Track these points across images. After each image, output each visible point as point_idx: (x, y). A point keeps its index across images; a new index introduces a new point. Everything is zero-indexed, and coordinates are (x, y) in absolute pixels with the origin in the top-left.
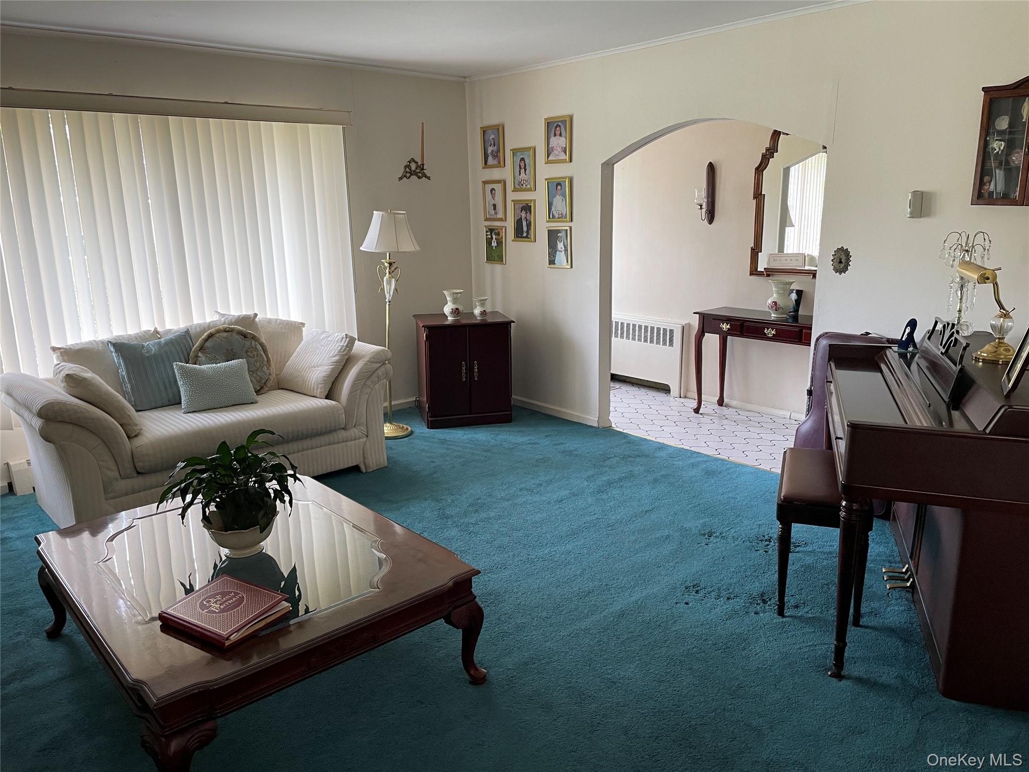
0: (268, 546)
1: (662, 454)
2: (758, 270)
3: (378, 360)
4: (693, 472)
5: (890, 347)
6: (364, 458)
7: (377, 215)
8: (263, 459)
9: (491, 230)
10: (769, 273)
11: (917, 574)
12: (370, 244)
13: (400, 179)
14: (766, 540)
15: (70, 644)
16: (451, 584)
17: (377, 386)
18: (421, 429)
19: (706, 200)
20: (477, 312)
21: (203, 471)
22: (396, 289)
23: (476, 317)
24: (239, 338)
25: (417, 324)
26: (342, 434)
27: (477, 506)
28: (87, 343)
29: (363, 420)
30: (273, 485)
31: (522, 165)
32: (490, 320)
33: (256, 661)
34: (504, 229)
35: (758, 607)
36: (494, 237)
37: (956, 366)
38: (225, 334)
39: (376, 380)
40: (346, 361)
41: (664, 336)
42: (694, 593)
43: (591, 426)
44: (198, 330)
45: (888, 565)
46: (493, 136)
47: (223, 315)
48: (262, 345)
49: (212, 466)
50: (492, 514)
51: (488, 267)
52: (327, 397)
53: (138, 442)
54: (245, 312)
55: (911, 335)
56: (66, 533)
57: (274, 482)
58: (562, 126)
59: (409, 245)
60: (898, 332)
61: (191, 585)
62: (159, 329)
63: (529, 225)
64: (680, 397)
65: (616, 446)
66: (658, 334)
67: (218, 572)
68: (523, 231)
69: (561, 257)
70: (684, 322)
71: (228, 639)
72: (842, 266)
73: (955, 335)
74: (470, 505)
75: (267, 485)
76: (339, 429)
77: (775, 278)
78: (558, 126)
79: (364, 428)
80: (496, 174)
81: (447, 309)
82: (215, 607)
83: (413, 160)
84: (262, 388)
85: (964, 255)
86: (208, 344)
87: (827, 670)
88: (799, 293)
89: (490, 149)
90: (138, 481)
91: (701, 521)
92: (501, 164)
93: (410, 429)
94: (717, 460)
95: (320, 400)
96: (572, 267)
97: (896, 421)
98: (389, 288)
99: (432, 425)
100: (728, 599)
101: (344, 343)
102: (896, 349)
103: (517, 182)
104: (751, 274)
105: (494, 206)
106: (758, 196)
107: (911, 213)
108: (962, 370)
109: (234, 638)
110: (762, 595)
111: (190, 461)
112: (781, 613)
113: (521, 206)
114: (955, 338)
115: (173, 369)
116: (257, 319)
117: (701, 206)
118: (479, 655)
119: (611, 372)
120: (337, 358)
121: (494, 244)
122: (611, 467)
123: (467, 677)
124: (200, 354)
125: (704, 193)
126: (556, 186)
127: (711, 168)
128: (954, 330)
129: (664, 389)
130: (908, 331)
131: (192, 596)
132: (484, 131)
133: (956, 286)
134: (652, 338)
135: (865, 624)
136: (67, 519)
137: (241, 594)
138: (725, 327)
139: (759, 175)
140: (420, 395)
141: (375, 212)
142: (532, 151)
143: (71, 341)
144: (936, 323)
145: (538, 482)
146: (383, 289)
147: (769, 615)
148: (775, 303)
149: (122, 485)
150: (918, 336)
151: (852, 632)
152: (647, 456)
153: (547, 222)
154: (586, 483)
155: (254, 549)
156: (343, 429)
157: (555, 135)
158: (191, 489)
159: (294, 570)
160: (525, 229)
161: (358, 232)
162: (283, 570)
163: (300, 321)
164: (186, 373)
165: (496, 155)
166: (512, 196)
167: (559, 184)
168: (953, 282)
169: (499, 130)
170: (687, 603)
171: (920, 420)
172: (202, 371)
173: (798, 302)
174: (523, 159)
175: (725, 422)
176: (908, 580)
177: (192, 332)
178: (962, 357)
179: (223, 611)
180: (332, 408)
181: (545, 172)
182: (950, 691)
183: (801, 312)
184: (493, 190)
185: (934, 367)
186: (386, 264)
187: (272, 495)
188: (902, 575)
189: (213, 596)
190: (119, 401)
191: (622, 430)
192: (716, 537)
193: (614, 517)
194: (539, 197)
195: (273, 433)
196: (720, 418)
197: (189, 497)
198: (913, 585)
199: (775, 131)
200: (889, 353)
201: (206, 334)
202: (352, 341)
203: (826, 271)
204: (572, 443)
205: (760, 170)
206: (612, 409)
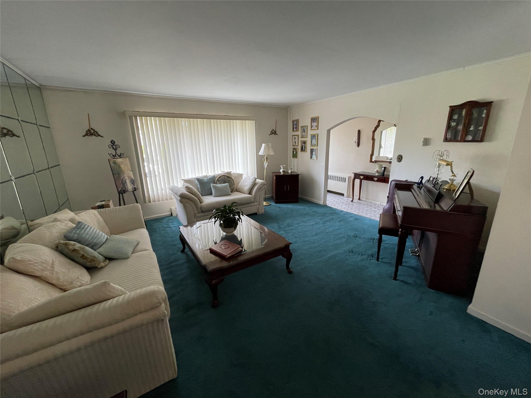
0: (235, 233)
1: (342, 213)
2: (372, 161)
3: (263, 185)
4: (351, 219)
5: (414, 184)
6: (258, 210)
7: (263, 145)
8: (234, 210)
9: (294, 149)
10: (376, 162)
11: (420, 252)
12: (261, 153)
13: (270, 135)
14: (373, 239)
15: (187, 255)
16: (284, 246)
17: (262, 192)
18: (273, 204)
19: (357, 141)
20: (290, 171)
21: (219, 212)
22: (268, 165)
23: (289, 173)
24: (227, 178)
25: (273, 175)
26: (253, 204)
27: (289, 225)
28: (190, 178)
29: (258, 201)
30: (237, 217)
31: (304, 130)
32: (293, 174)
33: (232, 263)
34: (298, 149)
35: (371, 258)
36: (295, 151)
37: (437, 191)
38: (223, 177)
39: (262, 190)
40: (254, 184)
41: (343, 180)
42: (351, 253)
43: (321, 205)
44: (217, 175)
45: (410, 249)
46: (295, 123)
47: (223, 172)
48: (233, 180)
49: (222, 211)
50: (293, 228)
51: (293, 159)
52: (249, 194)
53: (203, 204)
54: (229, 171)
55: (421, 181)
56: (186, 226)
57: (237, 216)
58: (316, 120)
59: (272, 153)
60: (417, 180)
61: (216, 242)
62: (207, 175)
63: (305, 147)
64: (347, 197)
65: (328, 210)
66: (341, 179)
67: (223, 239)
68: (303, 149)
69: (314, 157)
70: (349, 176)
71: (227, 256)
72: (400, 160)
73: (437, 181)
74: (287, 225)
75: (236, 217)
76: (252, 203)
77: (377, 163)
78: (315, 120)
79: (258, 203)
80: (296, 133)
81: (281, 171)
82: (223, 248)
83: (273, 130)
84: (232, 191)
85: (440, 157)
86: (219, 179)
87: (392, 277)
88: (385, 168)
89: (294, 127)
90: (203, 214)
91: (354, 233)
92: (297, 130)
93: (270, 203)
94: (358, 216)
95: (247, 195)
96: (317, 159)
97: (417, 206)
98: (266, 165)
99: (276, 203)
100: (362, 255)
101: (254, 180)
102: (416, 185)
103: (302, 135)
104: (370, 162)
105: (295, 142)
106: (373, 139)
107: (423, 145)
108: (439, 192)
109: (228, 256)
110: (372, 254)
111: (217, 210)
112: (378, 260)
113: (303, 142)
114: (437, 182)
115: (211, 185)
116: (231, 173)
117: (356, 142)
118: (290, 266)
119: (328, 189)
120: (252, 184)
121: (295, 153)
122: (327, 216)
123: (287, 271)
124: (217, 182)
125: (357, 138)
126: (313, 136)
127: (359, 131)
128: (437, 180)
129: (342, 195)
130: (421, 179)
131: (216, 245)
132: (293, 121)
133: (437, 166)
134: (339, 180)
135: (403, 265)
136: (186, 223)
137: (230, 245)
138: (362, 177)
139: (374, 133)
140: (273, 194)
141: (263, 144)
142: (307, 127)
143: (186, 178)
144: (430, 178)
145: (306, 219)
146: (264, 165)
147: (374, 261)
148: (377, 170)
149: (198, 215)
150: (423, 181)
151: (400, 267)
152: (337, 214)
153: (310, 146)
154: (320, 221)
155: (232, 234)
156: (253, 203)
157: (314, 122)
158: (217, 217)
159: (241, 240)
160: (304, 148)
161: (258, 149)
162: (239, 239)
163: (242, 173)
164: (214, 187)
165: (296, 128)
166: (300, 139)
167: (314, 136)
168: (436, 165)
169: (297, 121)
170: (349, 256)
171: (425, 206)
172: (218, 186)
173: (384, 170)
174: (304, 129)
175: (360, 205)
176: (417, 253)
177: (215, 176)
178: (439, 188)
179: (225, 249)
180: (250, 197)
181: (310, 132)
182: (430, 287)
183: (385, 173)
184: (295, 137)
185: (429, 191)
186: (265, 158)
187: (237, 220)
188: (415, 252)
189: (223, 245)
190: (198, 193)
191: (330, 206)
192: (358, 238)
193: (328, 231)
194: (308, 140)
195: (237, 203)
196: (359, 203)
197: (216, 219)
198: (419, 254)
199: (380, 120)
200: (414, 186)
201: (219, 176)
202: (256, 179)
203: (395, 162)
204: (315, 209)
205: (374, 132)
206: (327, 200)
